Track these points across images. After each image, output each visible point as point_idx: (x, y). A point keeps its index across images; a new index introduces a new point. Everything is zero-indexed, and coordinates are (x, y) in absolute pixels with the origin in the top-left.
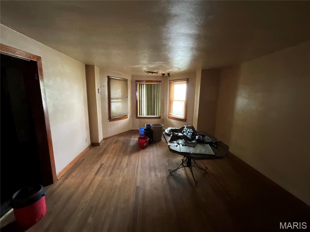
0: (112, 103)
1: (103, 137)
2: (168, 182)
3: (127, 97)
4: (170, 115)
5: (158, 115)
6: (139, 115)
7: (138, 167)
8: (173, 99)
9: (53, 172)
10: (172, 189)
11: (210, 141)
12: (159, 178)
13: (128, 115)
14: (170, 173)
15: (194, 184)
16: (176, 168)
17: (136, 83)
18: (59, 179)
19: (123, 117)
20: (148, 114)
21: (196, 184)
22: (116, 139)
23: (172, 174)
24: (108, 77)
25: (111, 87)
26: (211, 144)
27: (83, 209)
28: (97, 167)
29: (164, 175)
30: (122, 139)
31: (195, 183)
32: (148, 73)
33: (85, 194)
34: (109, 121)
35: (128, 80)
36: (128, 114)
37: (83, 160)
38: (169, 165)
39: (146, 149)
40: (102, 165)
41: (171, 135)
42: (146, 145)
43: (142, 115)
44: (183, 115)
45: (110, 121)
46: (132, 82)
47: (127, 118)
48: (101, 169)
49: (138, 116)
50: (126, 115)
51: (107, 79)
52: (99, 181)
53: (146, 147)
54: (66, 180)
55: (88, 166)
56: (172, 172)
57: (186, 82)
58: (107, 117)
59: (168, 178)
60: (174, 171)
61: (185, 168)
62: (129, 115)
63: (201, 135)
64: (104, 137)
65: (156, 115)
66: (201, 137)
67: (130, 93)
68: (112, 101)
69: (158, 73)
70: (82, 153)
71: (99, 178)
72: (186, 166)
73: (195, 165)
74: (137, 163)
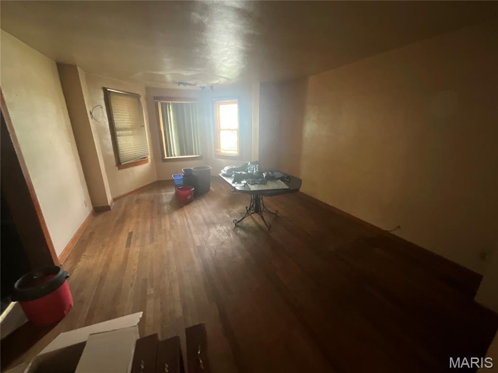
0: (118, 138)
1: (112, 196)
2: (236, 234)
3: (144, 126)
4: (217, 151)
5: (199, 154)
6: (168, 156)
7: (189, 226)
8: (220, 127)
9: (52, 255)
10: (243, 239)
11: (280, 176)
12: (223, 231)
13: (147, 157)
14: (236, 225)
15: (267, 229)
16: (241, 218)
17: (156, 101)
18: (63, 264)
19: (141, 161)
20: (182, 153)
21: (269, 230)
22: (136, 197)
23: (238, 225)
24: (105, 90)
25: (113, 108)
26: (282, 179)
27: (132, 285)
28: (123, 238)
29: (229, 228)
30: (145, 196)
31: (268, 227)
32: (179, 85)
33: (125, 270)
34: (117, 168)
35: (140, 96)
36: (148, 154)
37: (92, 233)
38: (231, 216)
39: (192, 203)
40: (131, 234)
41: (233, 175)
42: (191, 198)
43: (172, 156)
44: (237, 151)
45: (119, 169)
46: (146, 99)
47: (148, 161)
48: (133, 239)
49: (166, 158)
50: (145, 158)
51: (102, 93)
52: (137, 252)
53: (192, 201)
54: (79, 263)
55: (108, 240)
56: (237, 223)
57: (237, 100)
58: (113, 161)
59: (234, 230)
60: (240, 221)
61: (251, 216)
62: (149, 157)
63: (269, 171)
64: (115, 197)
65: (196, 154)
66: (270, 173)
67: (146, 119)
68: (118, 133)
69: (195, 85)
70: (84, 224)
71: (135, 250)
72: (253, 213)
73: (265, 209)
74: (186, 223)
